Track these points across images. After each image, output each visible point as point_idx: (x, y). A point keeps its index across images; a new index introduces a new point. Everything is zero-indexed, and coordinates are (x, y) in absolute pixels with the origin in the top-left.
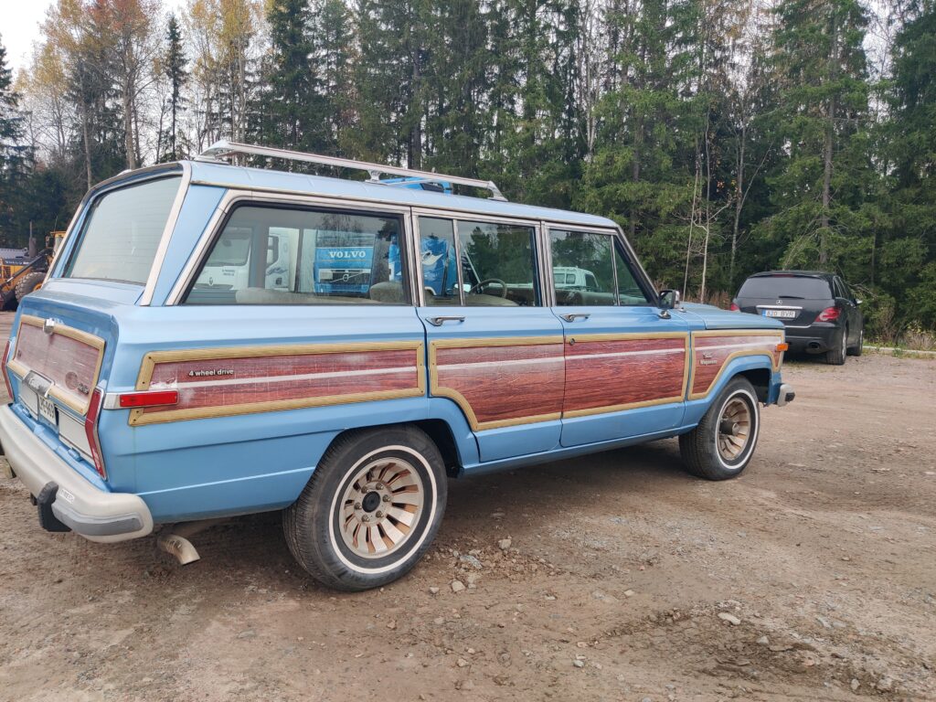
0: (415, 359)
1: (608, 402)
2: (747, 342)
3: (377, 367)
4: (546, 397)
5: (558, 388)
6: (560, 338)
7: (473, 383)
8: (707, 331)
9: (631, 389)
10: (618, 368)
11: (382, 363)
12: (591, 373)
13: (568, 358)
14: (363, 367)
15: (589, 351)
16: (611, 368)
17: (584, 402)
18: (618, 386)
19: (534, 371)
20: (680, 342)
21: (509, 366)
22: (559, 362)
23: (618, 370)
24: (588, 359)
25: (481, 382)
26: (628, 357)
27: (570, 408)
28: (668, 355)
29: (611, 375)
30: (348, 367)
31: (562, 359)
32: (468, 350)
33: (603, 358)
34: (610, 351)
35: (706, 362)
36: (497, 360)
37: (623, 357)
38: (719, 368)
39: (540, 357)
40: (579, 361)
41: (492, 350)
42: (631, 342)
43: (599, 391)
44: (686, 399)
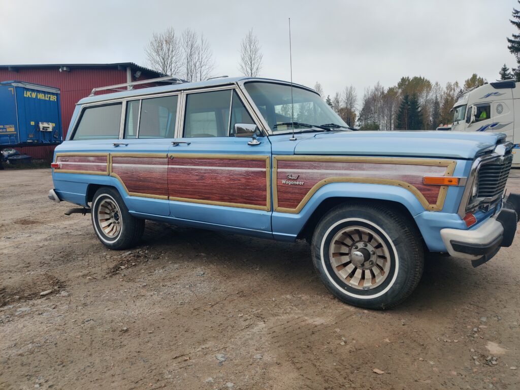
0: (107, 160)
1: (198, 197)
2: (363, 169)
3: (97, 162)
4: (158, 186)
5: (164, 182)
6: (165, 154)
7: (124, 173)
8: (295, 156)
9: (215, 191)
10: (203, 176)
11: (98, 161)
12: (183, 177)
13: (170, 166)
14: (93, 162)
15: (183, 164)
16: (197, 175)
17: (180, 193)
18: (203, 188)
19: (150, 171)
20: (261, 163)
21: (139, 167)
22: (164, 168)
23: (202, 178)
24: (182, 168)
25: (127, 173)
26: (210, 170)
27: (173, 195)
28: (247, 173)
29: (197, 180)
30: (89, 161)
31: (166, 166)
32: (123, 158)
33: (192, 169)
34: (198, 165)
35: (290, 183)
36: (135, 163)
37: (206, 170)
38: (308, 190)
39: (155, 164)
40: (176, 169)
41: (133, 159)
42: (214, 160)
43: (190, 189)
44: (272, 210)
